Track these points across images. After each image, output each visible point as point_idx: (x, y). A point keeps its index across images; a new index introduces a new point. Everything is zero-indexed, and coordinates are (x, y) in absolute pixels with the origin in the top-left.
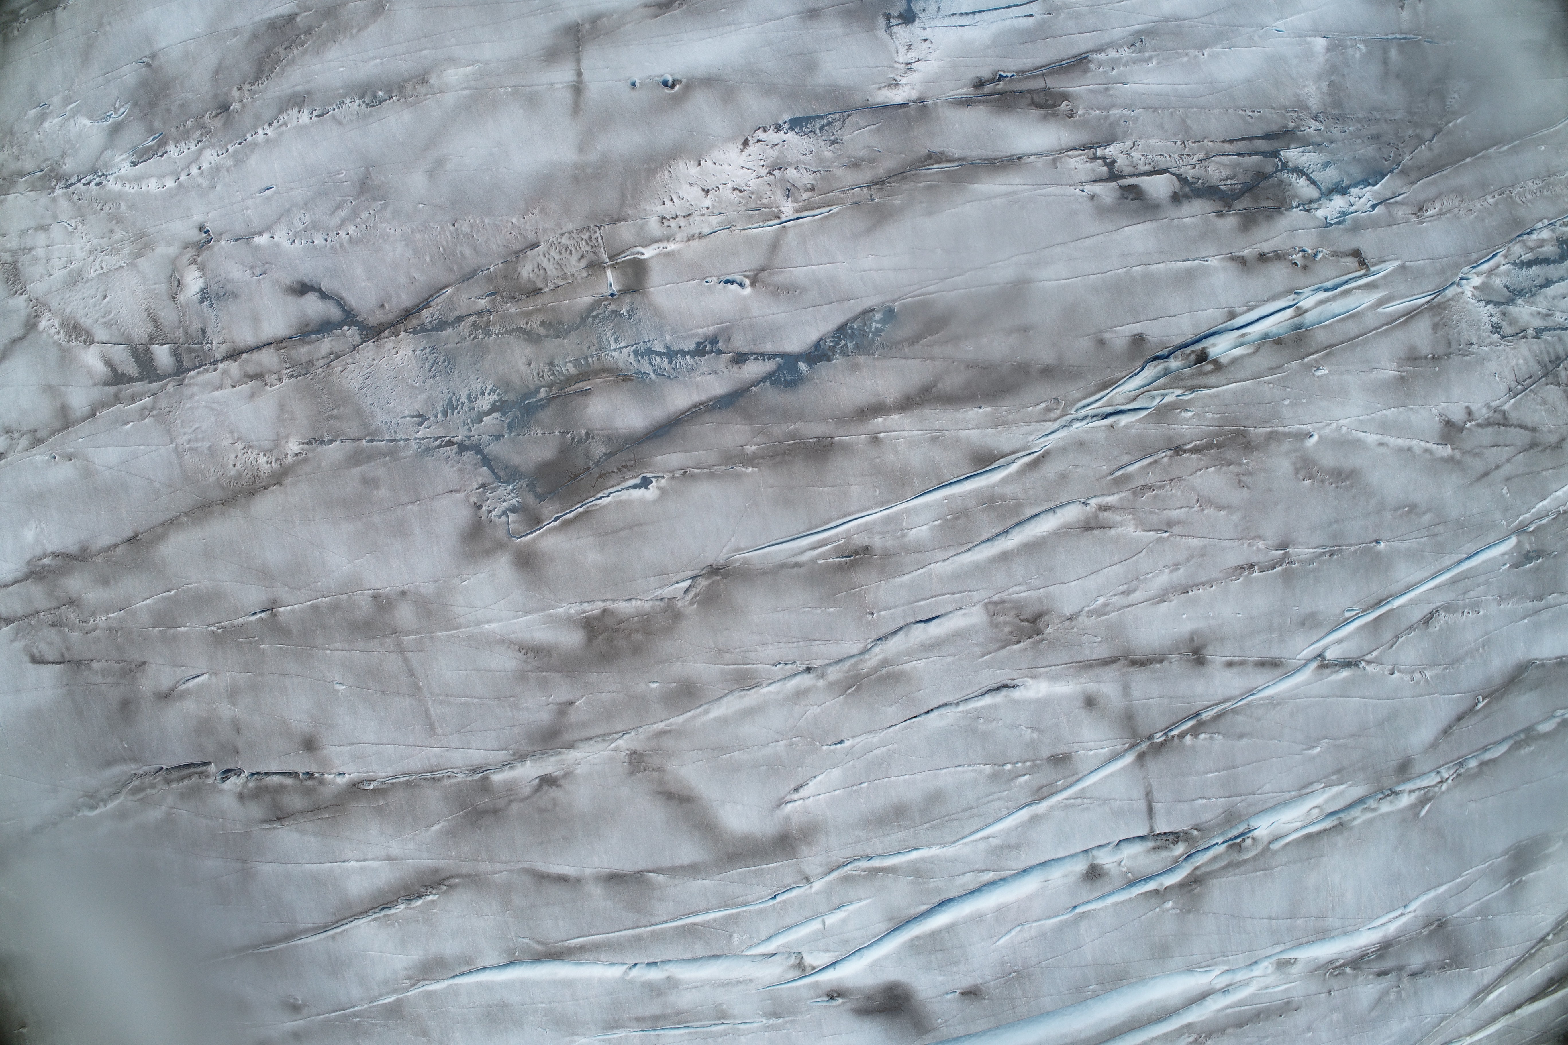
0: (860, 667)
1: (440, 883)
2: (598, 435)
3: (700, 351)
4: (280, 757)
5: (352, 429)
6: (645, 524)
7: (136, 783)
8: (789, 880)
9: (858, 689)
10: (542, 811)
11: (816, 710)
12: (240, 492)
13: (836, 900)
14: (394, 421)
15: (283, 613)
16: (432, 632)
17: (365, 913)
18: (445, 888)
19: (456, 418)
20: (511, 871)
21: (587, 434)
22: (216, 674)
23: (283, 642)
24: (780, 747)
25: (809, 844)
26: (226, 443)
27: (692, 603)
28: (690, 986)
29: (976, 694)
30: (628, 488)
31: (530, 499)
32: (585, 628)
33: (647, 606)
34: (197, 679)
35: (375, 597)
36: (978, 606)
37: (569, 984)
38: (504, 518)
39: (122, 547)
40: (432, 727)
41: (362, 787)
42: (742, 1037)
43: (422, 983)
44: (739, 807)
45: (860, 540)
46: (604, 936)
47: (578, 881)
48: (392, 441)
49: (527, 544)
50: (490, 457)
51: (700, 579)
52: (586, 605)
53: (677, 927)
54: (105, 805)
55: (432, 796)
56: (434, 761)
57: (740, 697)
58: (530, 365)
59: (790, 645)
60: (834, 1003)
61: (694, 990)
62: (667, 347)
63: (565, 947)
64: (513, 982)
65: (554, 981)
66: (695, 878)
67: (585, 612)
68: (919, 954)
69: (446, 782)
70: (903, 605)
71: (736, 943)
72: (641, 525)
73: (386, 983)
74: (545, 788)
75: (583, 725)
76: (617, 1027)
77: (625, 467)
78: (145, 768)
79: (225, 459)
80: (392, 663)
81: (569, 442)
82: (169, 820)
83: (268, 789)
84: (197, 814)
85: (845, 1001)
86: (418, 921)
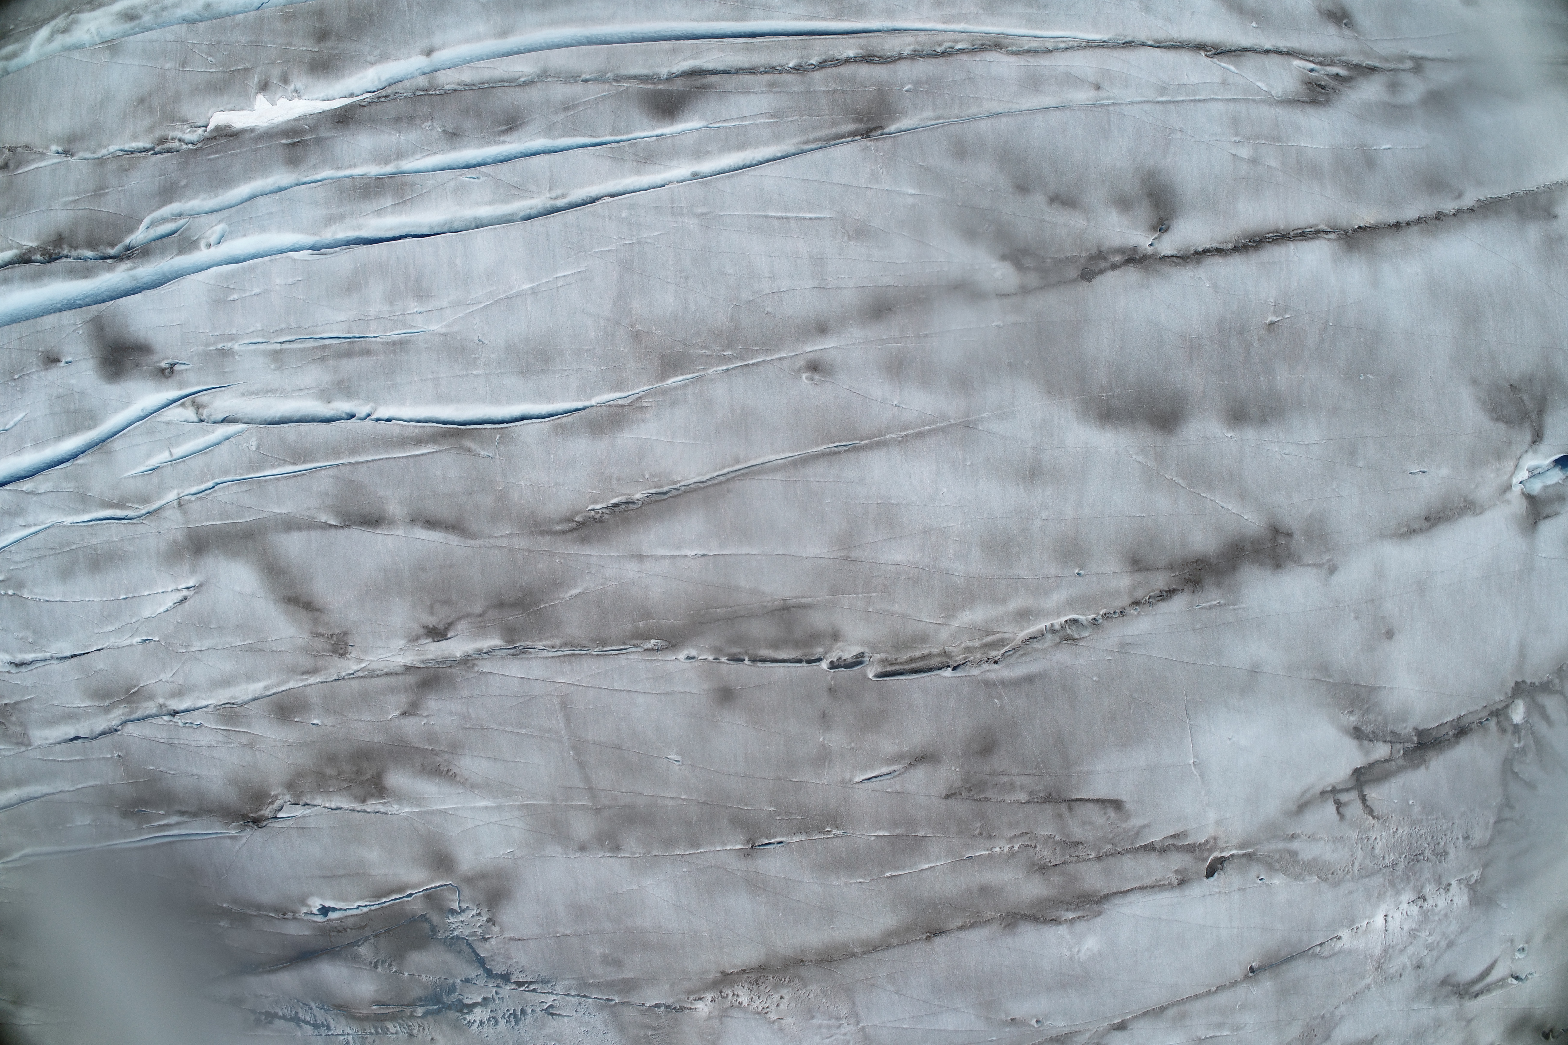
0: (128, 710)
1: (582, 525)
2: (366, 965)
3: (271, 1017)
4: (769, 683)
5: (629, 1014)
6: (320, 877)
7: (993, 653)
8: (196, 506)
9: (128, 690)
10: (447, 602)
11: (166, 676)
12: (777, 971)
13: (155, 479)
14: (580, 1014)
15: (736, 843)
16: (552, 805)
17: (689, 491)
18: (578, 518)
19: (511, 1005)
20: (489, 537)
21: (376, 967)
22: (843, 781)
23: (742, 812)
24: (196, 646)
25: (175, 542)
26: (789, 1021)
27: (276, 796)
28: (306, 392)
29: (38, 665)
30: (340, 909)
31: (435, 919)
32: (384, 788)
33: (319, 801)
34: (873, 775)
35: (617, 848)
36: (36, 744)
37: (441, 399)
38: (464, 906)
39: (954, 926)
40: (564, 706)
41: (665, 644)
42: (259, 328)
43: (626, 402)
44: (238, 588)
45: (130, 824)
46: (391, 456)
47: (413, 521)
48: (584, 996)
49: (441, 878)
50: (477, 964)
51: (271, 815)
52: (382, 810)
53: (312, 461)
54: (1052, 625)
55: (574, 626)
56: (567, 668)
57: (235, 698)
58: (432, 1039)
59: (186, 742)
60: (170, 361)
61: (303, 387)
62: (300, 1027)
63: (439, 444)
64: (509, 402)
65: (459, 401)
66: (288, 515)
67: (383, 803)
68: (89, 411)
69: (557, 642)
70: (93, 759)
72: (324, 877)
73: (674, 403)
74: (441, 626)
75: (393, 690)
76: (394, 343)
77: (339, 931)
78: (975, 672)
79: (793, 1005)
80: (603, 778)
81: (394, 963)
82: (949, 610)
83: (797, 644)
84: (905, 617)
85: (158, 364)
86: (618, 479)
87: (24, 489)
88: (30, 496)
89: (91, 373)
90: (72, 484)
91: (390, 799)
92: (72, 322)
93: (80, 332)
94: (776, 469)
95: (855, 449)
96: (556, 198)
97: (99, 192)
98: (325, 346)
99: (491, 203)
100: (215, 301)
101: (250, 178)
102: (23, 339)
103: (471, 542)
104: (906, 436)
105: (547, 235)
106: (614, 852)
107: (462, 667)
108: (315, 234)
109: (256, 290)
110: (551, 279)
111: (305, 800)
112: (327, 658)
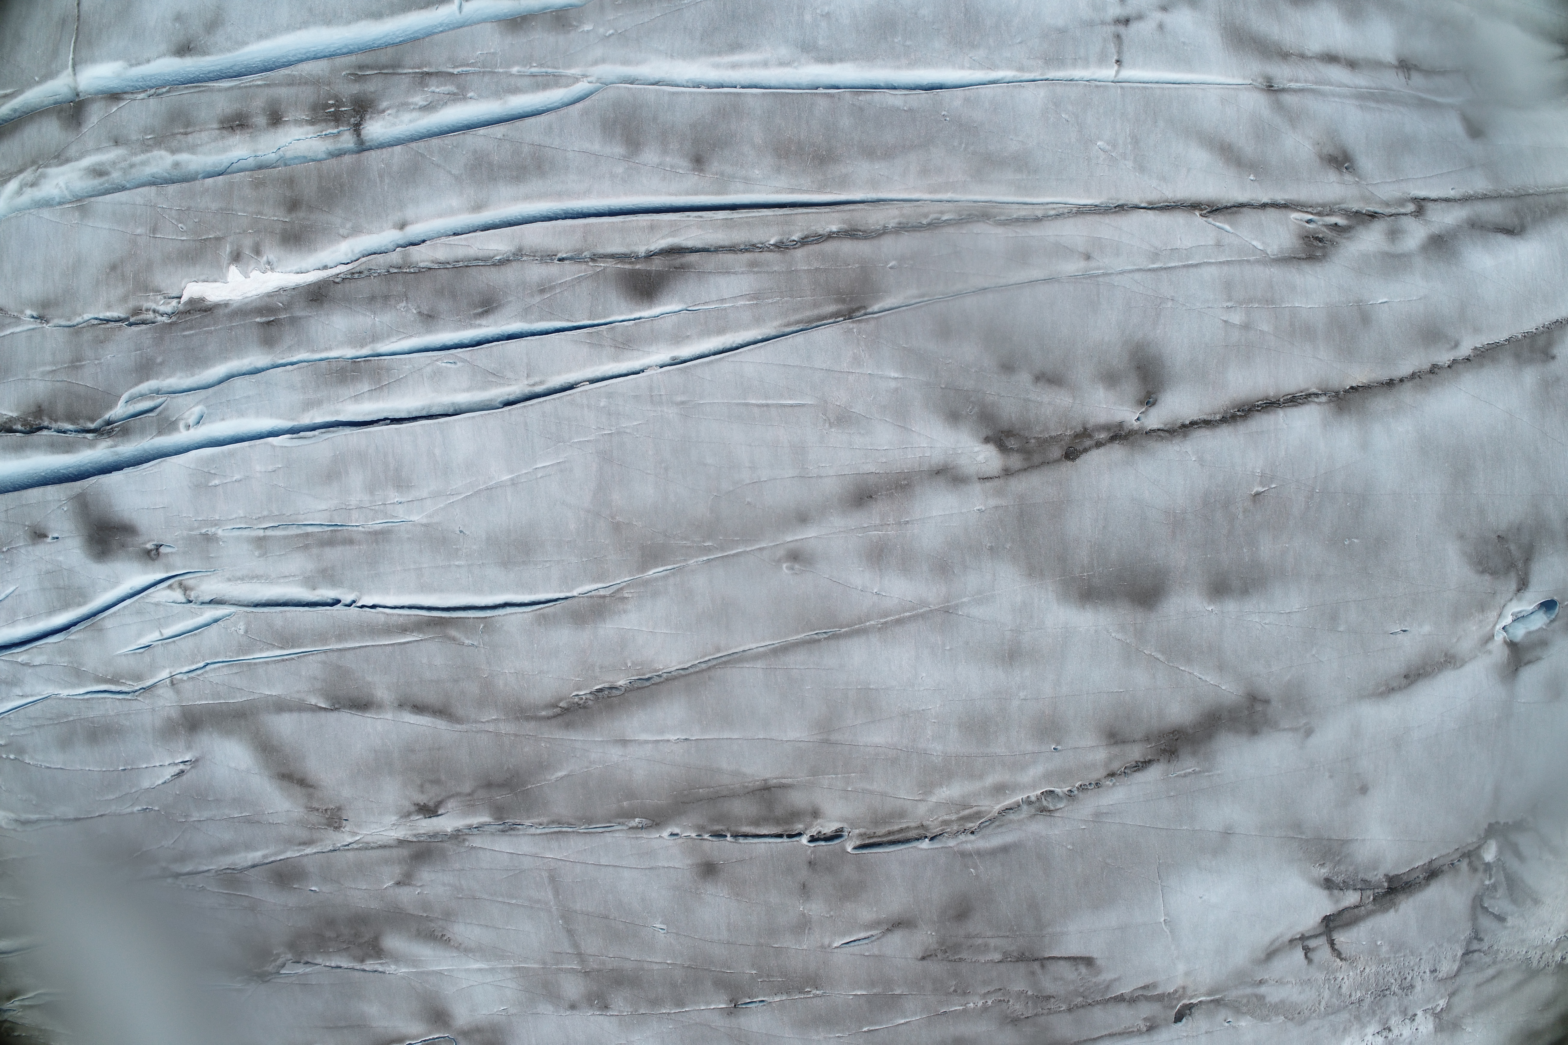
1: (566, 710)
4: (751, 858)
6: (323, 1028)
7: (969, 825)
8: (188, 686)
9: (132, 854)
10: (437, 782)
11: (167, 843)
13: (147, 658)
15: (720, 1002)
16: (543, 968)
17: (671, 679)
18: (561, 705)
20: (476, 722)
22: (822, 947)
23: (725, 975)
24: (195, 816)
25: (169, 719)
27: (278, 955)
28: (291, 579)
32: (382, 950)
33: (319, 960)
34: (852, 940)
35: (606, 1007)
37: (424, 587)
40: (552, 879)
41: (649, 822)
42: (242, 515)
43: (606, 593)
44: (233, 765)
46: (377, 643)
47: (401, 706)
49: (439, 1031)
51: (274, 971)
52: (380, 969)
53: (299, 647)
54: (1028, 797)
55: (561, 806)
56: (554, 844)
57: (235, 864)
59: (190, 904)
60: (155, 543)
61: (287, 574)
63: (424, 633)
64: (492, 592)
65: (442, 591)
66: (279, 697)
67: (381, 964)
68: (78, 588)
69: (545, 820)
71: (241, 623)
72: (326, 1028)
73: (655, 594)
74: (431, 804)
75: (386, 861)
76: (376, 533)
78: (952, 843)
80: (592, 945)
82: (927, 788)
83: (777, 822)
84: (883, 795)
85: (144, 546)
86: (601, 668)
87: (19, 660)
88: (25, 667)
89: (78, 551)
90: (66, 659)
91: (387, 960)
92: (56, 498)
93: (65, 509)
94: (757, 657)
95: (836, 637)
96: (534, 385)
97: (76, 364)
98: (307, 535)
99: (469, 390)
100: (197, 486)
101: (225, 358)
102: (10, 512)
103: (458, 727)
104: (886, 623)
105: (526, 424)
106: (603, 1011)
107: (453, 841)
108: (293, 419)
109: (237, 477)
110: (530, 470)
111: (306, 959)
112: (322, 831)
